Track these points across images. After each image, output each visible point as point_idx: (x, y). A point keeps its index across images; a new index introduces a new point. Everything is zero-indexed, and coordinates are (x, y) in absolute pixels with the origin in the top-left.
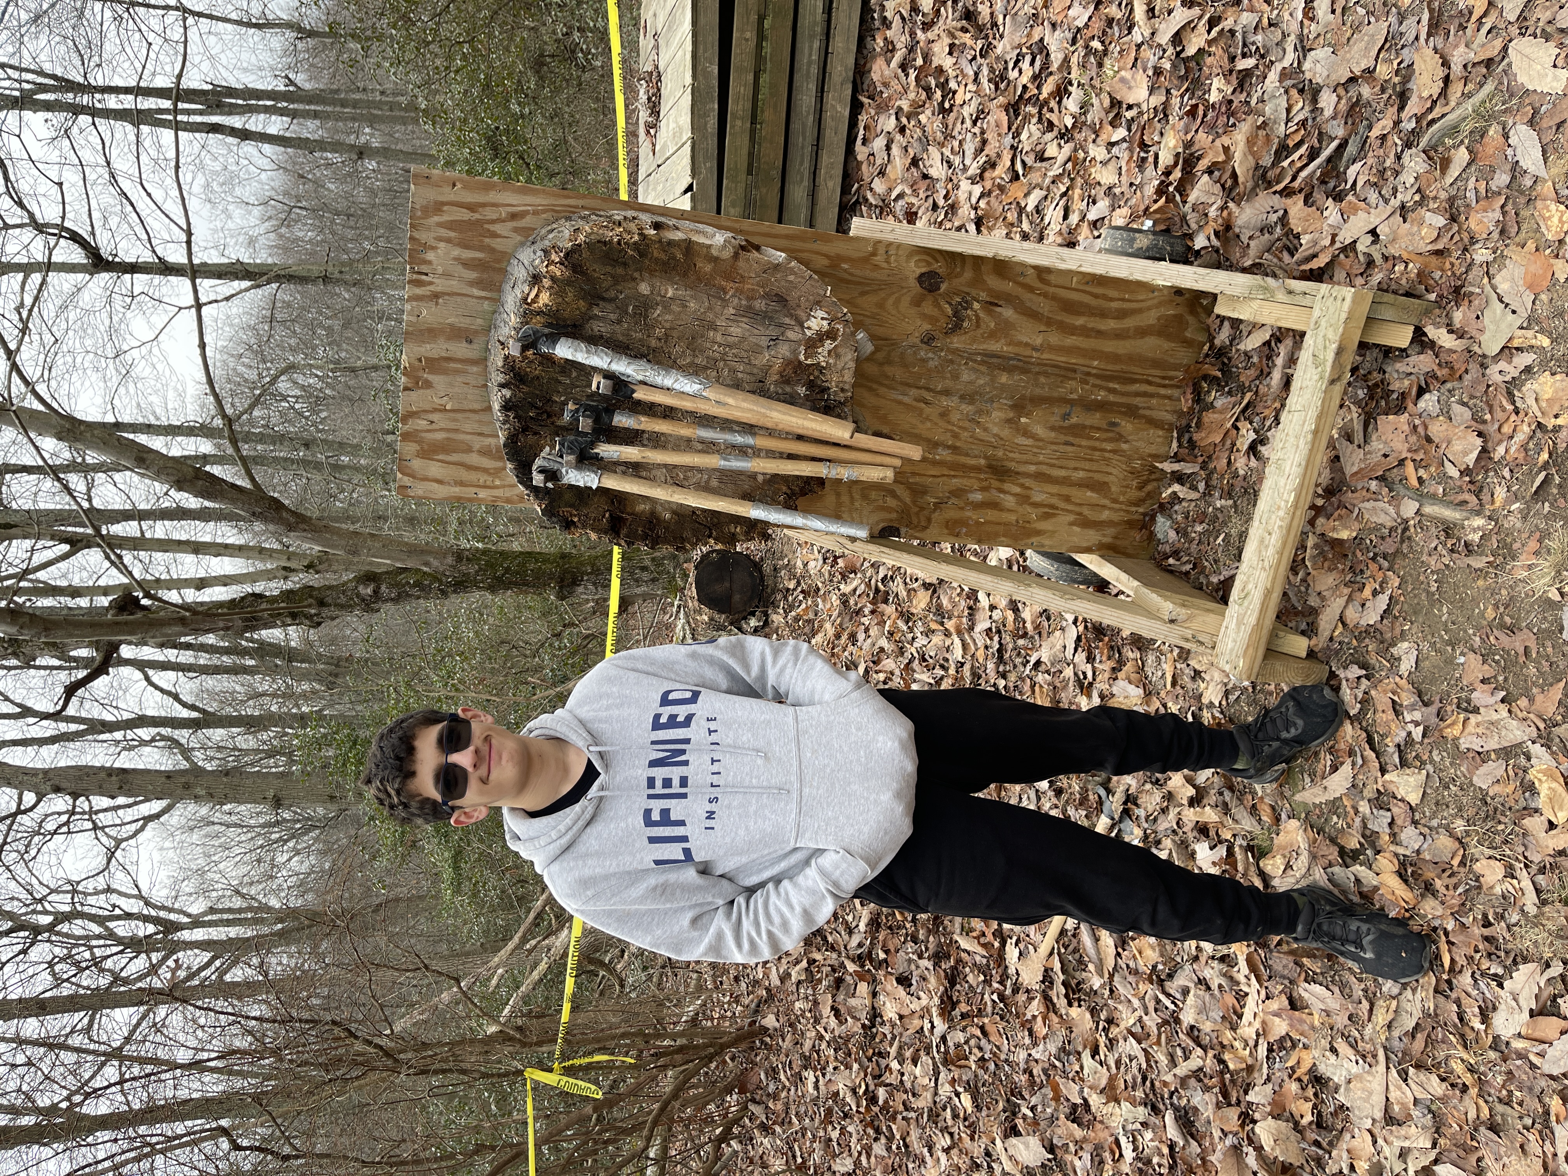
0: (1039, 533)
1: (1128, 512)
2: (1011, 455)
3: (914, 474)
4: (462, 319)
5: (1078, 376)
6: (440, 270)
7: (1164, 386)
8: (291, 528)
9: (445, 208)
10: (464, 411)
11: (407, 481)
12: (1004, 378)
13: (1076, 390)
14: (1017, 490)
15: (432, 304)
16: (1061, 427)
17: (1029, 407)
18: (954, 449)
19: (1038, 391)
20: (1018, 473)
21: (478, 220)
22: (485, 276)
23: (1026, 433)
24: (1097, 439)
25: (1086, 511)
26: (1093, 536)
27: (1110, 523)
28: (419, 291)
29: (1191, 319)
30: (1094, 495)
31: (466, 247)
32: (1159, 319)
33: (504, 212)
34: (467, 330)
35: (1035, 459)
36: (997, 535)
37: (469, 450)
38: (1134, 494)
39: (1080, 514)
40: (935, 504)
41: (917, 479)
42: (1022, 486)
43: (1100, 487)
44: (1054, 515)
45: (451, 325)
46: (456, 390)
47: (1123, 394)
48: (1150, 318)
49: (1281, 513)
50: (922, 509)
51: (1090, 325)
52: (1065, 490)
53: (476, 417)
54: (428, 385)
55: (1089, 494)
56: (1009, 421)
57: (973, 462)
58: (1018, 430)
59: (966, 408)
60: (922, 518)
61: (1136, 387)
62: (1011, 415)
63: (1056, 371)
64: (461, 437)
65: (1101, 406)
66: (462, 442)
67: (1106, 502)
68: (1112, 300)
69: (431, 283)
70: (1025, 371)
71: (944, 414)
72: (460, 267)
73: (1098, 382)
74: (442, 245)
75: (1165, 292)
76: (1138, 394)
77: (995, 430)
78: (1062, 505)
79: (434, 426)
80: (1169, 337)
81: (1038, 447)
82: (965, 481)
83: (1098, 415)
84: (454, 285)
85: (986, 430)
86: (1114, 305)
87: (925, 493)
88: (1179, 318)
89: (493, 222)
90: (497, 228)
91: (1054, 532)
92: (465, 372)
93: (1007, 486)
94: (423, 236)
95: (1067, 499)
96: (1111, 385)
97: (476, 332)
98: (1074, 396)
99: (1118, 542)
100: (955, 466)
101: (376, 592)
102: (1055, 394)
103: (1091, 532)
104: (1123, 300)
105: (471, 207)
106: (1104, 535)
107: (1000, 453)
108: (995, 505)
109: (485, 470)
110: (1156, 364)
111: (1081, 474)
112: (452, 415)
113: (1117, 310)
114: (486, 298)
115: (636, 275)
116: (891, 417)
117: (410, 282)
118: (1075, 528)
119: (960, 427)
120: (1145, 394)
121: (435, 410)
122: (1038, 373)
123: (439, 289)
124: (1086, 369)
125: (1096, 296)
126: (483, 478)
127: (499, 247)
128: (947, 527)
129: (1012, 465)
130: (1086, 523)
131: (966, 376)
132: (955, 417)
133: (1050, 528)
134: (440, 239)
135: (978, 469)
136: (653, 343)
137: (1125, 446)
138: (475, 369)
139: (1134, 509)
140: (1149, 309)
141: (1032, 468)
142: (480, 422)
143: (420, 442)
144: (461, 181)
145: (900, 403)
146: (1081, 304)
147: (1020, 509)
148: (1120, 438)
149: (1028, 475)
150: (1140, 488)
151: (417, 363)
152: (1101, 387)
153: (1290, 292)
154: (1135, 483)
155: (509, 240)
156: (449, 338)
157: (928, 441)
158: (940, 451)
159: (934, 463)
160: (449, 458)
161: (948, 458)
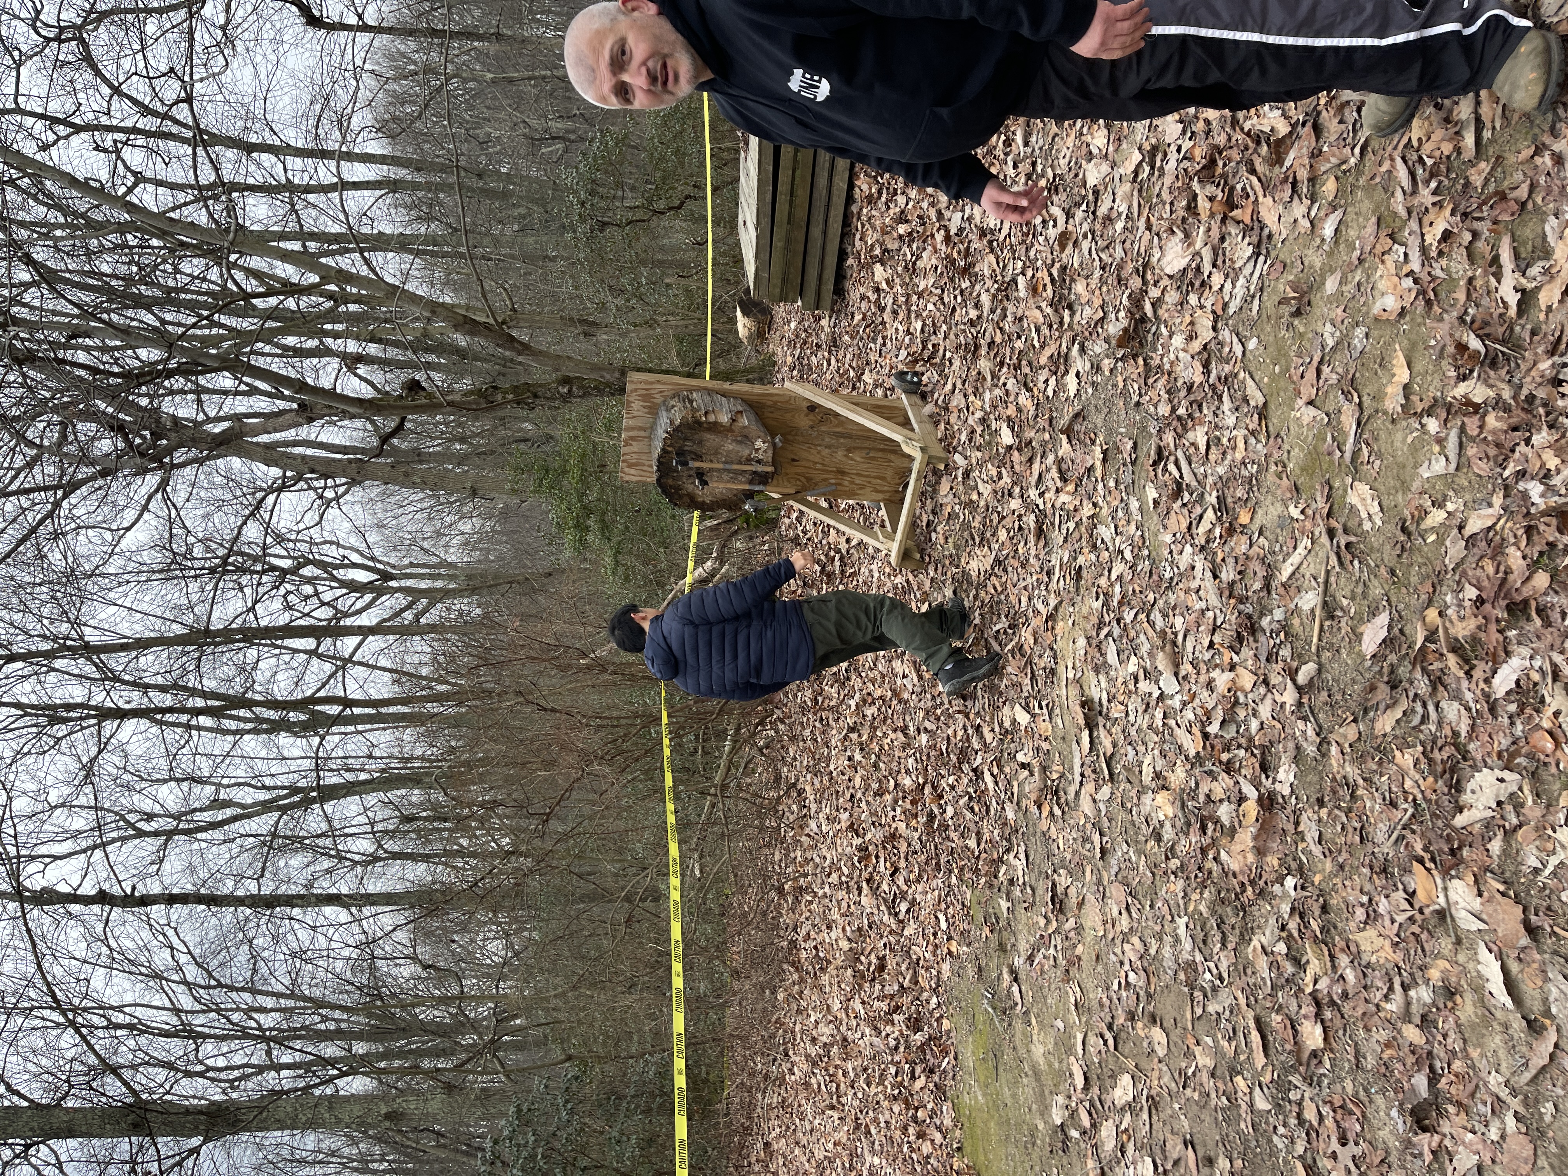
2: (846, 467)
3: (807, 473)
4: (643, 424)
6: (635, 409)
8: (520, 354)
10: (643, 453)
12: (842, 441)
15: (632, 420)
17: (853, 450)
18: (824, 465)
20: (849, 473)
22: (651, 411)
23: (852, 459)
24: (880, 461)
31: (645, 402)
34: (644, 427)
35: (856, 469)
37: (643, 465)
42: (850, 477)
43: (883, 478)
45: (639, 426)
46: (640, 446)
53: (647, 455)
54: (631, 445)
56: (845, 455)
57: (831, 469)
58: (849, 458)
59: (828, 450)
66: (642, 462)
67: (884, 484)
70: (850, 438)
71: (819, 452)
72: (642, 408)
74: (636, 401)
77: (839, 458)
84: (640, 413)
85: (835, 458)
89: (654, 394)
100: (823, 470)
101: (570, 391)
107: (842, 466)
109: (649, 472)
114: (651, 417)
119: (825, 457)
127: (656, 401)
129: (847, 470)
132: (823, 453)
135: (834, 472)
138: (647, 440)
141: (854, 471)
145: (801, 449)
147: (850, 486)
149: (854, 474)
155: (659, 399)
156: (638, 430)
157: (813, 462)
158: (818, 465)
159: (816, 469)
160: (637, 468)
161: (821, 468)
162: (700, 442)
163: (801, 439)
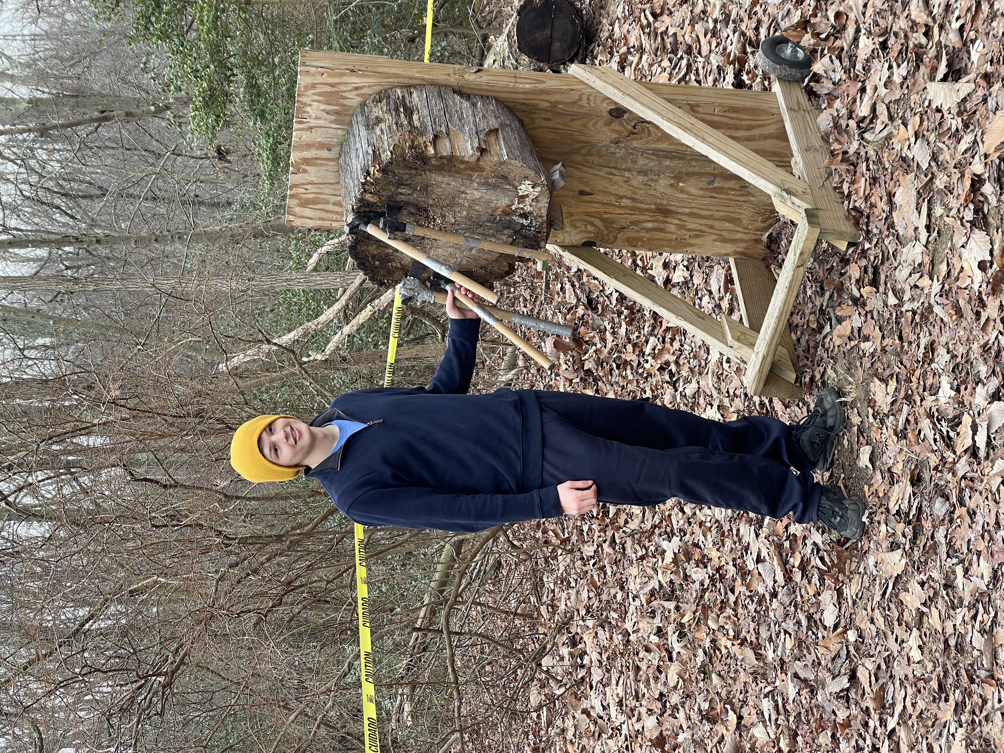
0: (691, 245)
1: (755, 234)
2: (673, 203)
3: (606, 213)
4: (325, 139)
6: (314, 116)
9: (317, 86)
11: (291, 218)
12: (667, 162)
14: (677, 222)
15: (309, 132)
16: (708, 188)
17: (685, 178)
18: (633, 199)
19: (691, 169)
20: (677, 213)
21: (336, 91)
22: (339, 118)
23: (682, 191)
24: (733, 195)
25: (725, 234)
26: (730, 248)
27: (742, 241)
28: (301, 126)
30: (731, 225)
31: (329, 104)
33: (351, 87)
34: (328, 144)
35: (689, 205)
36: (662, 246)
37: (328, 203)
38: (760, 225)
39: (721, 235)
40: (621, 229)
41: (609, 216)
42: (680, 220)
43: (736, 221)
44: (702, 236)
45: (319, 142)
46: (321, 173)
48: (771, 129)
50: (611, 232)
52: (710, 222)
53: (332, 187)
54: (305, 171)
55: (727, 224)
56: (672, 185)
57: (647, 207)
58: (677, 190)
59: (641, 178)
60: (611, 237)
62: (673, 182)
64: (324, 196)
66: (324, 199)
67: (740, 229)
68: (743, 120)
69: (308, 122)
70: (681, 159)
71: (627, 181)
72: (325, 114)
74: (315, 103)
77: (662, 190)
78: (708, 230)
79: (308, 191)
81: (691, 199)
82: (641, 217)
83: (733, 182)
84: (322, 122)
85: (655, 190)
86: (745, 123)
87: (613, 222)
89: (345, 92)
90: (347, 95)
91: (702, 245)
92: (327, 165)
93: (669, 220)
94: (304, 99)
95: (712, 227)
97: (333, 145)
98: (716, 172)
99: (748, 251)
100: (635, 209)
102: (704, 171)
103: (729, 245)
104: (751, 119)
105: (332, 85)
106: (738, 247)
107: (665, 202)
109: (337, 213)
110: (775, 154)
111: (722, 214)
112: (318, 185)
113: (746, 125)
116: (591, 183)
117: (296, 122)
118: (717, 243)
119: (638, 188)
121: (309, 183)
122: (691, 160)
123: (313, 125)
125: (732, 118)
126: (335, 217)
128: (628, 241)
129: (673, 209)
130: (725, 240)
131: (641, 161)
132: (634, 183)
133: (699, 243)
134: (314, 101)
135: (650, 210)
137: (752, 199)
138: (332, 163)
139: (759, 233)
140: (770, 124)
141: (687, 210)
142: (334, 189)
143: (299, 199)
144: (327, 72)
145: (597, 175)
146: (721, 123)
147: (679, 232)
148: (749, 194)
149: (684, 214)
150: (764, 222)
154: (760, 219)
155: (354, 100)
156: (318, 148)
157: (616, 195)
158: (624, 200)
159: (620, 207)
160: (316, 207)
161: (629, 205)
162: (425, 188)
163: (596, 160)
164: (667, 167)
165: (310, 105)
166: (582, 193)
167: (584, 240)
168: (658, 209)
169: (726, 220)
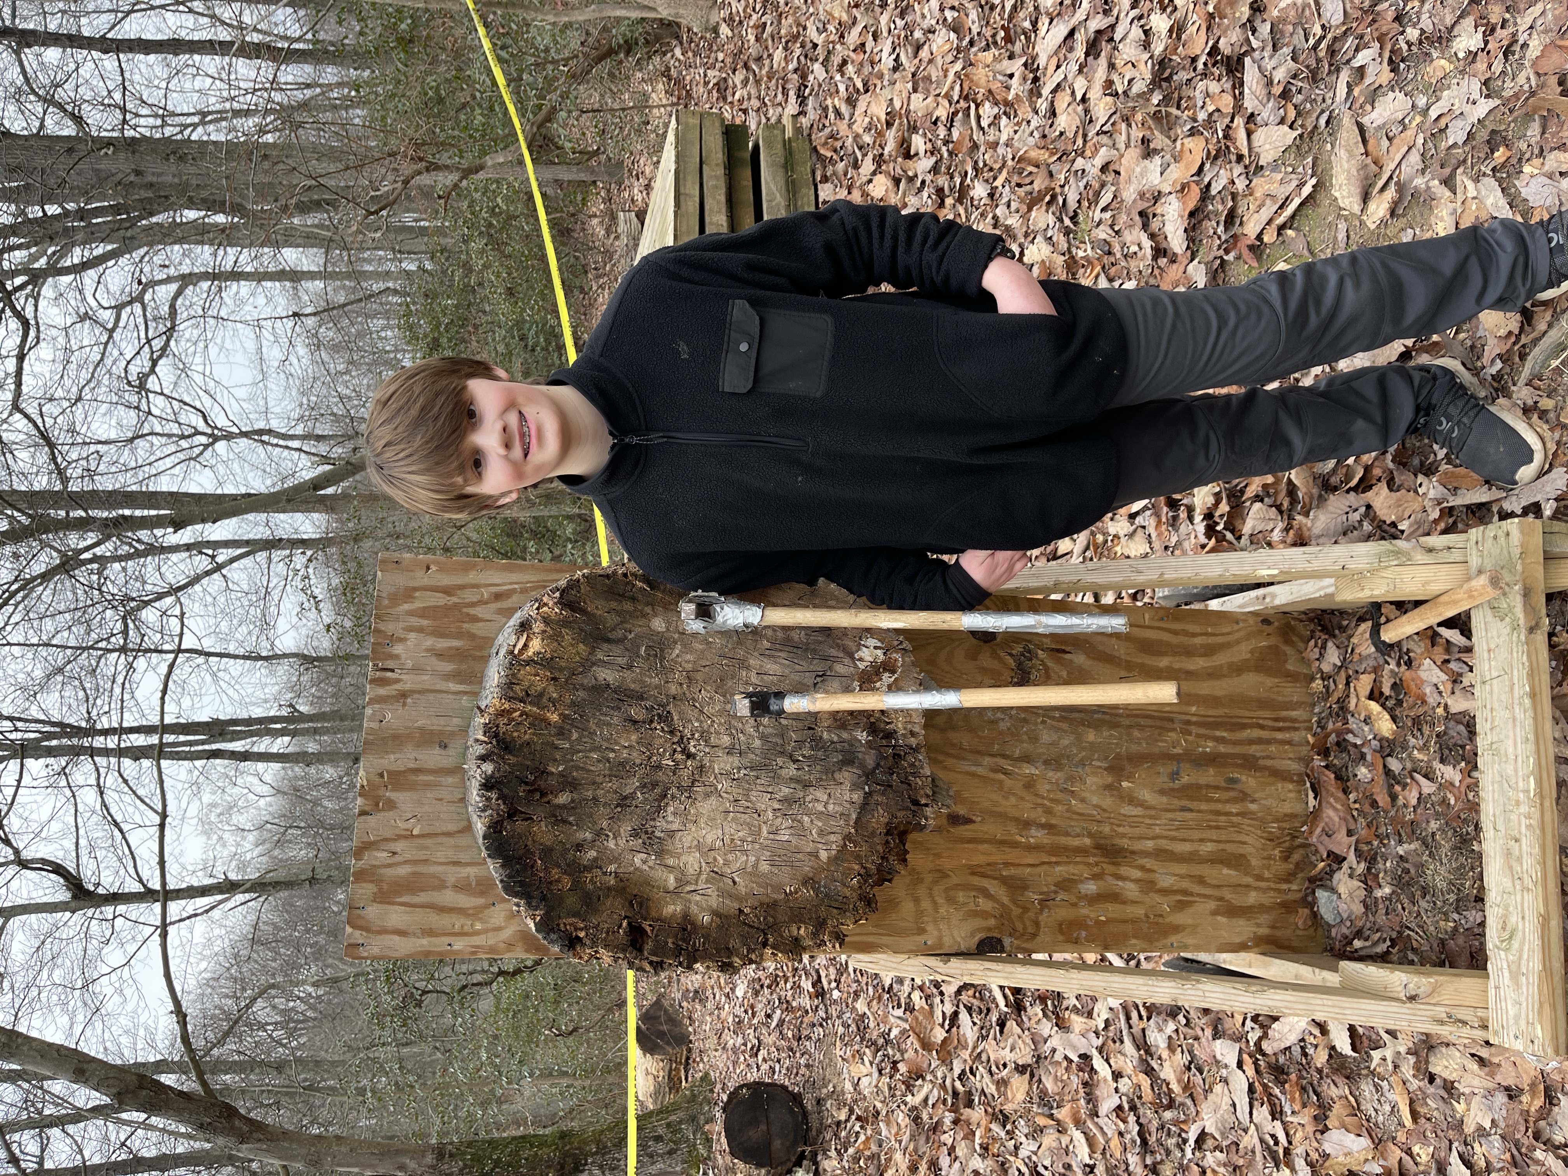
0: (1176, 929)
1: (1278, 891)
2: (1121, 830)
3: (1007, 864)
4: (435, 720)
5: (1177, 726)
6: (409, 664)
7: (1279, 729)
9: (417, 594)
10: (436, 835)
11: (358, 936)
12: (1091, 736)
13: (1179, 742)
14: (1137, 874)
15: (398, 706)
16: (1172, 790)
17: (1129, 768)
18: (1049, 827)
19: (1134, 748)
20: (1133, 852)
21: (456, 605)
22: (464, 667)
23: (1132, 801)
24: (1218, 801)
25: (1228, 895)
26: (1244, 929)
27: (1262, 908)
28: (382, 691)
29: (1288, 649)
30: (1232, 872)
31: (442, 635)
32: (1252, 652)
33: (486, 593)
34: (441, 732)
35: (1150, 833)
36: (1125, 937)
37: (441, 885)
38: (1281, 867)
39: (1221, 899)
40: (1041, 901)
41: (1013, 871)
42: (1142, 868)
43: (1237, 861)
44: (1190, 904)
45: (421, 729)
46: (426, 808)
47: (1235, 743)
48: (1243, 652)
49: (1524, 809)
50: (1026, 910)
51: (1177, 666)
52: (1197, 870)
53: (451, 841)
54: (391, 805)
55: (1225, 871)
56: (1108, 787)
57: (1076, 842)
58: (1121, 798)
59: (1054, 776)
60: (1028, 923)
61: (1247, 733)
62: (1110, 780)
63: (1149, 722)
64: (433, 869)
65: (1212, 760)
66: (433, 876)
67: (1249, 880)
68: (1194, 635)
69: (397, 681)
70: (1114, 725)
71: (1030, 785)
72: (434, 659)
73: (1203, 731)
74: (412, 635)
75: (1251, 622)
76: (1251, 742)
77: (1095, 800)
78: (1197, 889)
79: (397, 858)
80: (1269, 672)
81: (1151, 817)
82: (1072, 869)
83: (1211, 771)
84: (425, 680)
85: (1083, 800)
86: (1198, 640)
87: (1025, 888)
88: (1274, 650)
89: (473, 605)
90: (479, 611)
91: (1196, 926)
92: (438, 785)
93: (1124, 871)
94: (389, 627)
95: (1201, 880)
96: (1218, 733)
97: (452, 734)
98: (1178, 750)
99: (1278, 933)
100: (1056, 850)
102: (1156, 750)
103: (1242, 922)
104: (1206, 634)
105: (447, 591)
106: (1258, 925)
107: (1106, 829)
108: (1114, 897)
109: (461, 911)
110: (1263, 704)
111: (1209, 847)
112: (420, 841)
113: (1202, 646)
114: (466, 693)
115: (648, 610)
116: (966, 795)
117: (373, 681)
118: (1219, 918)
119: (1052, 800)
120: (1260, 741)
121: (399, 837)
122: (1130, 727)
123: (408, 687)
124: (1184, 717)
125: (1175, 633)
126: (459, 922)
127: (479, 633)
128: (1061, 931)
129: (1125, 843)
130: (1233, 911)
131: (1046, 737)
132: (1043, 788)
133: (1190, 921)
134: (410, 629)
136: (673, 689)
137: (1253, 807)
138: (450, 780)
139: (1285, 886)
140: (1238, 642)
141: (1150, 845)
142: (456, 847)
143: (377, 881)
144: (436, 563)
145: (973, 775)
146: (1160, 642)
147: (1147, 899)
148: (1244, 797)
149: (1145, 854)
150: (1286, 858)
151: (377, 779)
152: (1207, 737)
153: (1430, 550)
154: (1277, 852)
156: (418, 745)
157: (1017, 820)
158: (1033, 832)
159: (1030, 848)
160: (416, 900)
161: (1045, 841)
164: (1092, 747)
165: (401, 640)
166: (955, 820)
167: (979, 937)
168: (1098, 847)
169: (1221, 862)
